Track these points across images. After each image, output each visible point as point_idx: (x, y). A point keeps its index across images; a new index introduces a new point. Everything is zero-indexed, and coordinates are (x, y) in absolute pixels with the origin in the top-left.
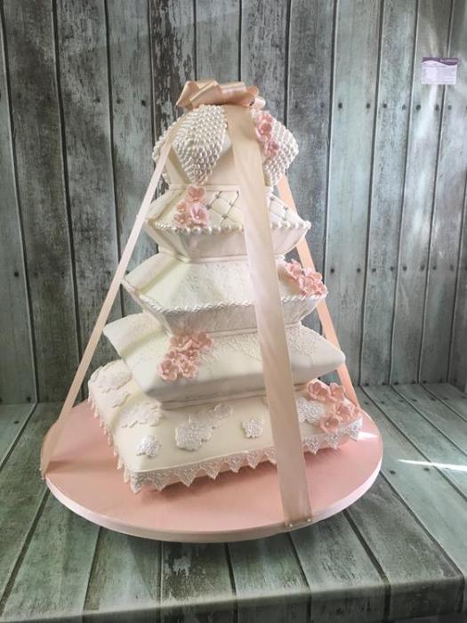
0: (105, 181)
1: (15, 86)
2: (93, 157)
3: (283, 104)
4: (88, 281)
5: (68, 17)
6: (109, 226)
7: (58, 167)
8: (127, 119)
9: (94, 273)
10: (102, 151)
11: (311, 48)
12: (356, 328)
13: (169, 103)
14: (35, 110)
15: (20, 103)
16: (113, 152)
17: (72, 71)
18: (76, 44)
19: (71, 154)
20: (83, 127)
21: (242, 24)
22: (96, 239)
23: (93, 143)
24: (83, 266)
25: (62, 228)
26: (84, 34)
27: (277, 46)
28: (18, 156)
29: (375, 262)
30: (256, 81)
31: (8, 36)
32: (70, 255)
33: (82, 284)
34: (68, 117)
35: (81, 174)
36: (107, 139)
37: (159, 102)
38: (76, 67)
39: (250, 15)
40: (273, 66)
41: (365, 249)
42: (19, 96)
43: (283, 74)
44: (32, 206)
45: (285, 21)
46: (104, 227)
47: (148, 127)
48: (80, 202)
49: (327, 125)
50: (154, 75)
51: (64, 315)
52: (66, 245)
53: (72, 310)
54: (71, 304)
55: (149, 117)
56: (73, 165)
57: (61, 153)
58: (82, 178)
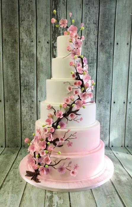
0: (33, 69)
1: (4, 37)
2: (29, 61)
3: (97, 43)
4: (25, 104)
5: (23, 14)
6: (34, 85)
7: (17, 64)
8: (42, 48)
9: (27, 101)
10: (33, 59)
11: (107, 24)
12: (123, 125)
14: (10, 45)
15: (6, 42)
16: (36, 59)
17: (24, 32)
18: (25, 23)
19: (22, 60)
20: (27, 51)
21: (83, 16)
22: (29, 89)
23: (30, 56)
24: (24, 99)
25: (18, 85)
26: (28, 20)
27: (95, 24)
28: (4, 60)
29: (130, 100)
30: (87, 35)
31: (3, 20)
32: (20, 95)
33: (23, 105)
34: (22, 47)
35: (25, 66)
36: (35, 54)
37: (53, 42)
38: (25, 30)
39: (85, 13)
40: (93, 30)
41: (126, 95)
42: (5, 40)
43: (97, 33)
44: (7, 77)
45: (98, 15)
46: (32, 85)
47: (49, 51)
48: (24, 76)
49: (113, 51)
50: (52, 33)
51: (16, 116)
52: (18, 91)
53: (19, 114)
54: (19, 112)
55: (49, 47)
56: (23, 63)
57: (19, 59)
58: (25, 68)
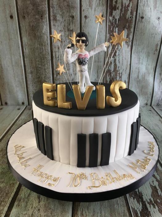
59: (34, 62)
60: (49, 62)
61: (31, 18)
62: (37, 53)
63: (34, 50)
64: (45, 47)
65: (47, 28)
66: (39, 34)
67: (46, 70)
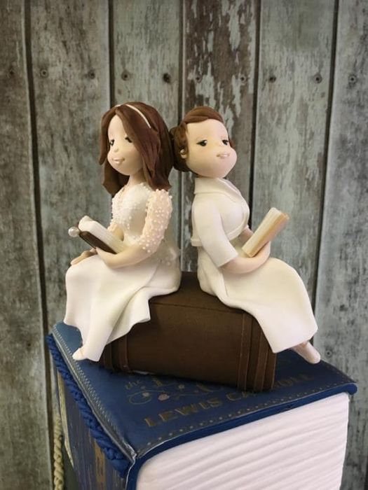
0: (98, 206)
2: (81, 167)
7: (24, 183)
13: (208, 78)
19: (45, 162)
20: (66, 120)
23: (81, 145)
25: (31, 277)
30: (364, 38)
34: (43, 103)
35: (61, 194)
37: (192, 76)
38: (57, 20)
48: (58, 238)
50: (186, 30)
51: (29, 406)
52: (35, 302)
53: (41, 398)
54: (41, 391)
55: (174, 102)
56: (49, 180)
57: (31, 161)
58: (62, 201)
59: (8, 432)
60: (44, 433)
61: (5, 347)
62: (17, 415)
63: (9, 408)
64: (34, 404)
65: (41, 367)
66: (21, 378)
67: (37, 450)
